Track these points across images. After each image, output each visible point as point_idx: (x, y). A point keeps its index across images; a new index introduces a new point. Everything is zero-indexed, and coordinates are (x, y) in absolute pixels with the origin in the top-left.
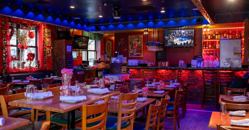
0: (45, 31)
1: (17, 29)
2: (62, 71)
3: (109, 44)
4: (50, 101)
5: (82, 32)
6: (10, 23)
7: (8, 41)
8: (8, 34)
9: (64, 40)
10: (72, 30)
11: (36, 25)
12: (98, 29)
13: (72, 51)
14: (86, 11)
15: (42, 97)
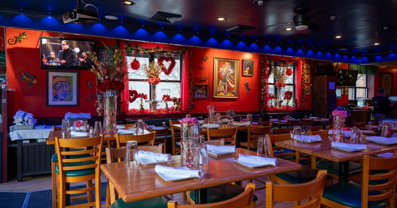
0: (304, 67)
1: (275, 66)
2: (333, 112)
3: (387, 79)
4: (319, 146)
5: (349, 65)
6: (268, 61)
7: (266, 80)
8: (267, 72)
9: (326, 76)
10: (335, 64)
11: (294, 61)
12: (371, 60)
13: (335, 88)
14: (354, 39)
15: (309, 141)
